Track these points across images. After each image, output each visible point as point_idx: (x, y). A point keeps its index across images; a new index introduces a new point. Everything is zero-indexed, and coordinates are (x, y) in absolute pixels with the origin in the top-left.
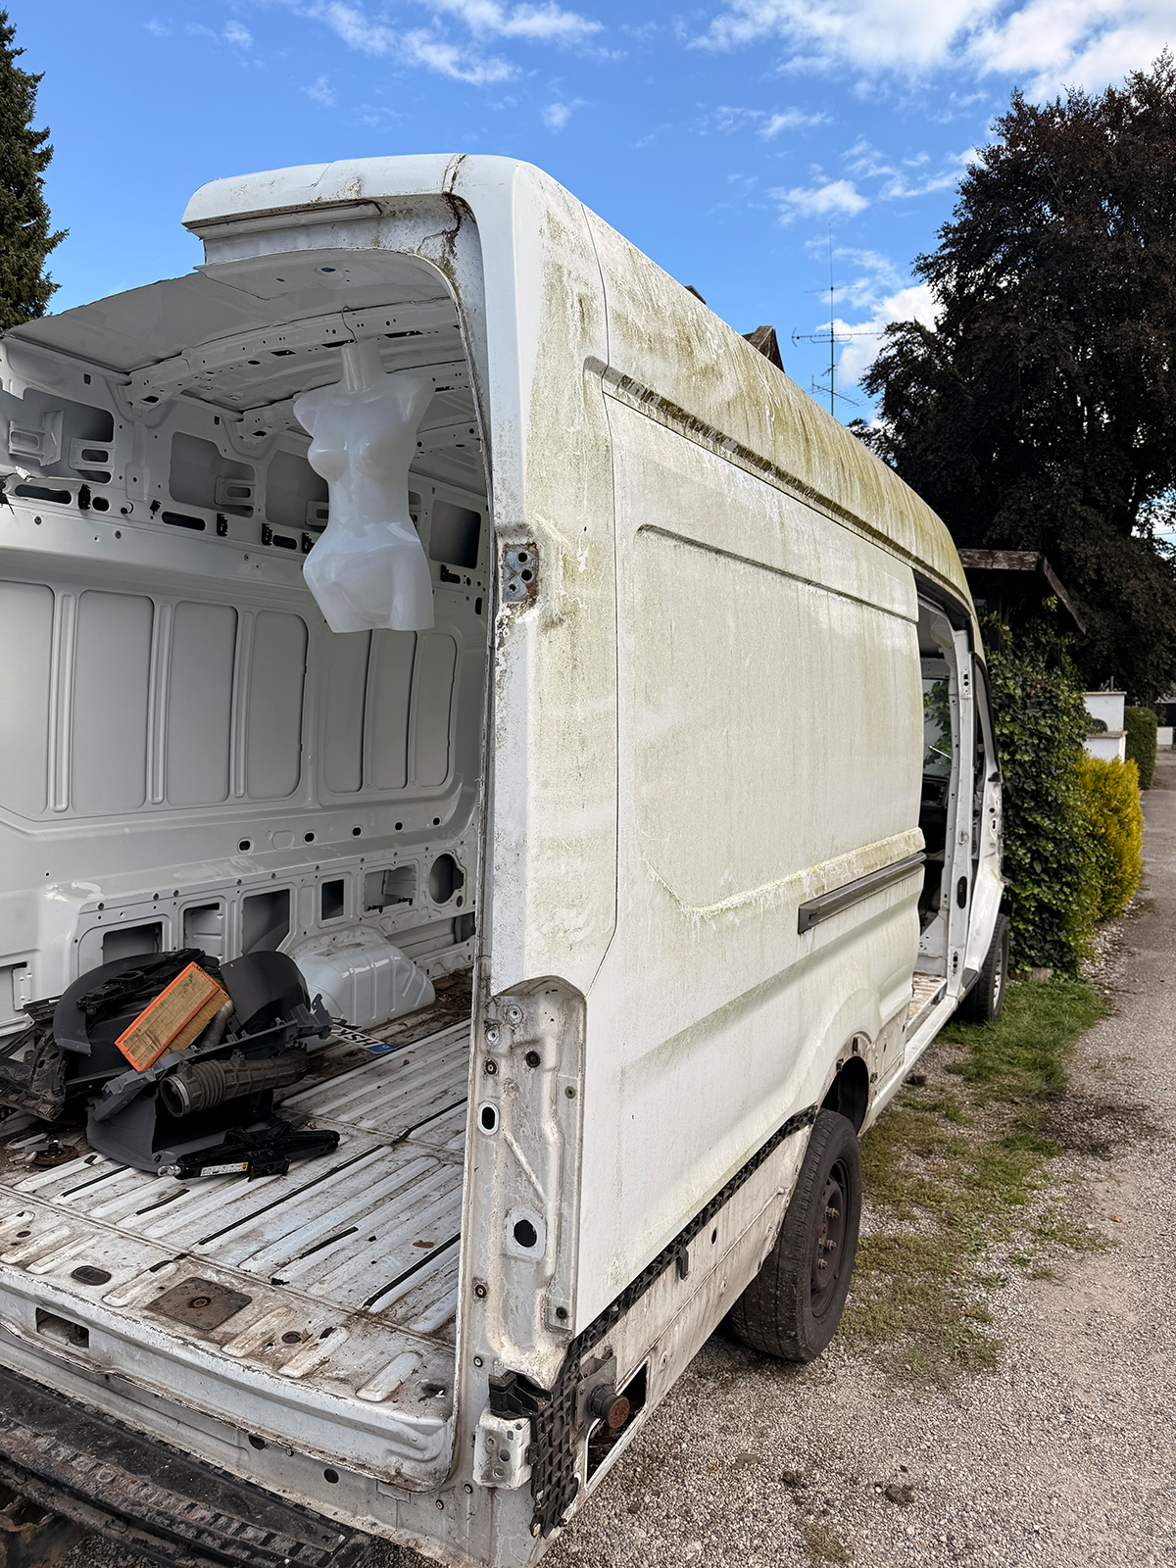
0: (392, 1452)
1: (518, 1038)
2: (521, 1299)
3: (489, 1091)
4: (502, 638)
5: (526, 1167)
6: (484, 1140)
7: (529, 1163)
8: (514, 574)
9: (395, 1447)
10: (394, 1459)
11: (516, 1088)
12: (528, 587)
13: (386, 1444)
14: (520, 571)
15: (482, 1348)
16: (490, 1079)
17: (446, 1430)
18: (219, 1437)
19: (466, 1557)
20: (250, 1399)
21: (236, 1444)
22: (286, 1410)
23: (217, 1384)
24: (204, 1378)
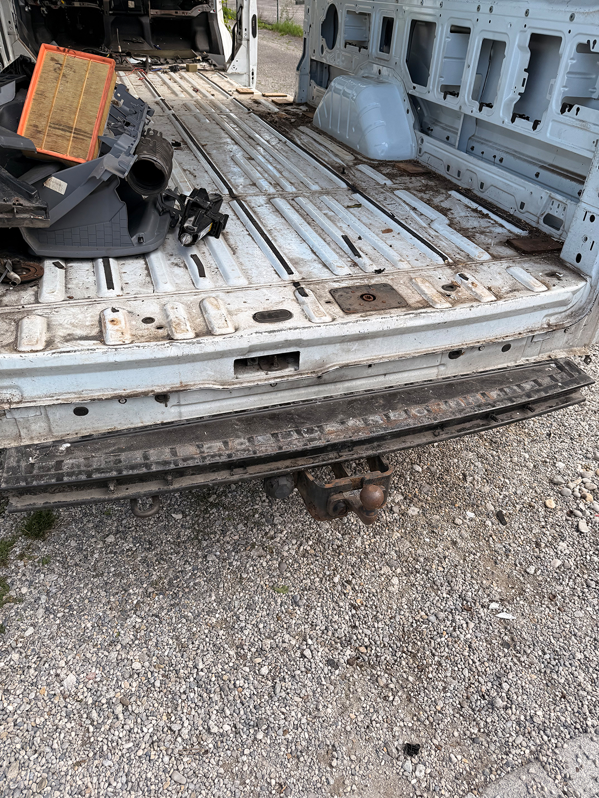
0: (545, 316)
9: (548, 312)
10: (545, 319)
13: (543, 313)
18: (425, 366)
19: (575, 348)
20: (457, 330)
21: (438, 364)
22: (484, 324)
23: (429, 333)
24: (419, 334)
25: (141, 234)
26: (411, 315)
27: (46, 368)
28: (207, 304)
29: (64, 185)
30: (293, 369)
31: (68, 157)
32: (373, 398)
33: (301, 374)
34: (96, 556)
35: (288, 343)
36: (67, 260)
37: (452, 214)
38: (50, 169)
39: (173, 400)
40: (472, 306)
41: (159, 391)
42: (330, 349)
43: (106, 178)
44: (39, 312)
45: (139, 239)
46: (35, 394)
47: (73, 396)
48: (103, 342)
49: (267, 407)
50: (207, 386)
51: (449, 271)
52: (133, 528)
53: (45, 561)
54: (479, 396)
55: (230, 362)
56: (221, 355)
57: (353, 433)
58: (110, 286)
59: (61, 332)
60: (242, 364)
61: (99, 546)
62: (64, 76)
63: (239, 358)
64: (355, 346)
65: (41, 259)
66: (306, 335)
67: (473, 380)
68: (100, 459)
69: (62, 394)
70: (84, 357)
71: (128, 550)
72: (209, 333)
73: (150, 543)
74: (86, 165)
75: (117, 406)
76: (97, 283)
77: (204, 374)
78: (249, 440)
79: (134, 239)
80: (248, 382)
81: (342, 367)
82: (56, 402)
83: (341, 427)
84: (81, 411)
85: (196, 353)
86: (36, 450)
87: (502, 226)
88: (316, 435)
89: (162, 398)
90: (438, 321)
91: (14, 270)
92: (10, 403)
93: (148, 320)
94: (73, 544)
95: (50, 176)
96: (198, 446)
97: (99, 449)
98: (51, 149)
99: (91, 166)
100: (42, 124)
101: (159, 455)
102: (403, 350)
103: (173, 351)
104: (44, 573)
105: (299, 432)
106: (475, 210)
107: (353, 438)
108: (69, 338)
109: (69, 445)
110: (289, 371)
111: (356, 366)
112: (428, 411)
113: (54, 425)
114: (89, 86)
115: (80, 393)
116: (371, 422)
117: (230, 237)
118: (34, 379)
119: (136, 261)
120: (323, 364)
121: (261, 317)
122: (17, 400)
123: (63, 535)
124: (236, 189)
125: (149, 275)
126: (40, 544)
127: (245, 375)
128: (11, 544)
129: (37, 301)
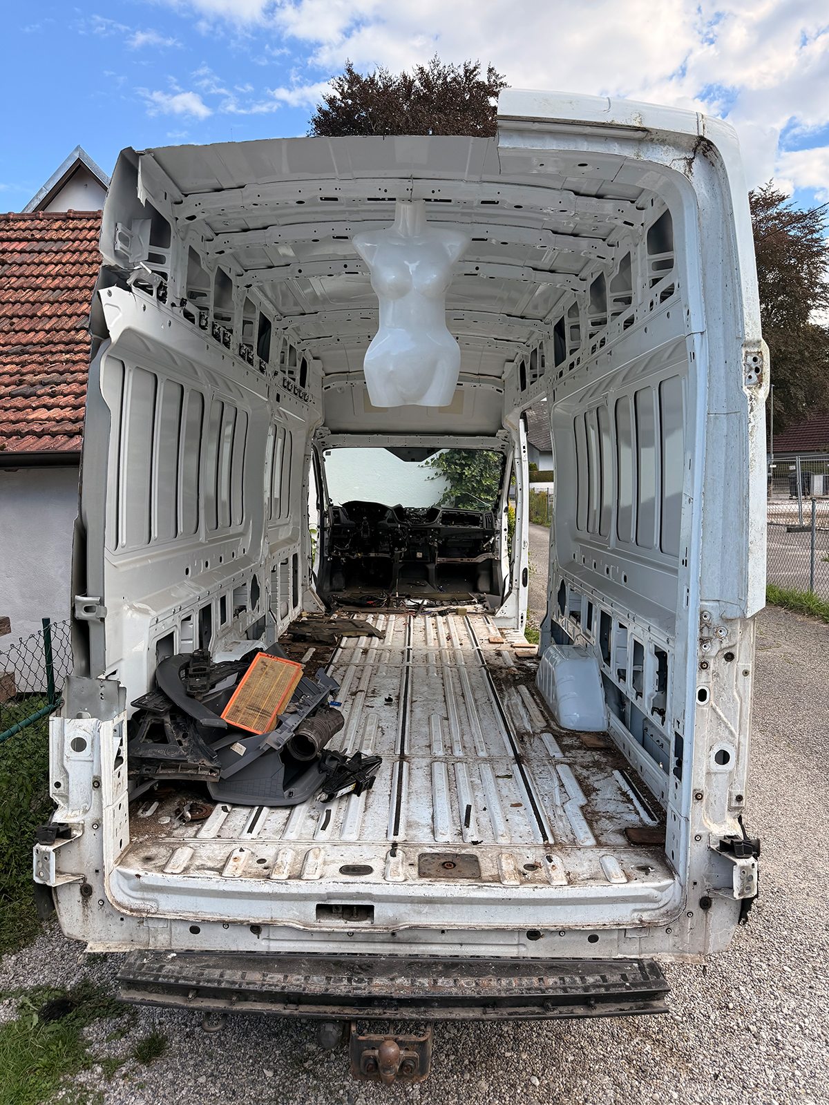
0: (635, 910)
1: (724, 645)
2: (718, 796)
3: (704, 680)
4: (752, 407)
5: (725, 719)
6: (700, 708)
7: (726, 717)
8: (751, 369)
9: (639, 906)
10: (636, 914)
11: (718, 675)
12: (758, 377)
13: (632, 906)
14: (754, 367)
15: (700, 829)
16: (704, 672)
17: (674, 886)
18: (502, 943)
19: (688, 955)
20: (529, 910)
21: (516, 943)
22: (559, 907)
23: (500, 908)
24: (489, 907)
25: (292, 789)
26: (474, 887)
27: (177, 888)
28: (311, 854)
29: (244, 749)
30: (370, 922)
31: (252, 730)
32: (435, 963)
33: (375, 928)
34: (184, 1092)
35: (359, 896)
36: (234, 805)
37: (597, 794)
38: (238, 737)
39: (264, 934)
40: (536, 887)
41: (253, 922)
42: (403, 908)
43: (266, 749)
44: (191, 845)
45: (290, 793)
46: (166, 908)
47: (192, 915)
48: (221, 874)
49: (336, 954)
50: (291, 924)
51: (542, 851)
52: (225, 1075)
53: (141, 1086)
54: (535, 980)
55: (312, 907)
56: (306, 898)
57: (396, 990)
58: (250, 831)
59: (198, 862)
60: (324, 910)
61: (190, 1084)
62: (266, 673)
63: (320, 903)
64: (426, 908)
65: (216, 803)
66: (375, 891)
67: (541, 965)
68: (190, 970)
69: (184, 912)
70: (203, 883)
71: (213, 1095)
72: (299, 877)
73: (234, 1093)
74: (261, 736)
75: (221, 929)
76: (243, 828)
77: (291, 913)
78: (305, 978)
79: (286, 793)
80: (327, 927)
81: (412, 928)
82: (178, 918)
83: (389, 983)
84: (195, 930)
85: (283, 892)
86: (152, 954)
87: (638, 813)
88: (362, 985)
89: (256, 929)
90: (501, 897)
91: (190, 811)
92: (148, 913)
93: (262, 861)
94: (170, 1076)
95: (236, 742)
96: (264, 975)
97: (194, 962)
98: (242, 723)
99: (265, 737)
100: (242, 705)
101: (233, 976)
102: (476, 921)
103: (266, 888)
104: (135, 1097)
105: (349, 980)
106: (624, 794)
107: (393, 995)
108: (201, 868)
109: (175, 955)
110: (365, 923)
111: (425, 929)
112: (477, 984)
113: (173, 939)
114: (280, 681)
115: (197, 913)
116: (418, 984)
117: (372, 796)
118: (169, 896)
119: (284, 811)
120: (396, 922)
121: (346, 870)
122: (153, 911)
123: (165, 1066)
124: (410, 749)
125: (285, 824)
126: (144, 1068)
127: (327, 921)
128: (121, 1063)
129: (195, 837)
